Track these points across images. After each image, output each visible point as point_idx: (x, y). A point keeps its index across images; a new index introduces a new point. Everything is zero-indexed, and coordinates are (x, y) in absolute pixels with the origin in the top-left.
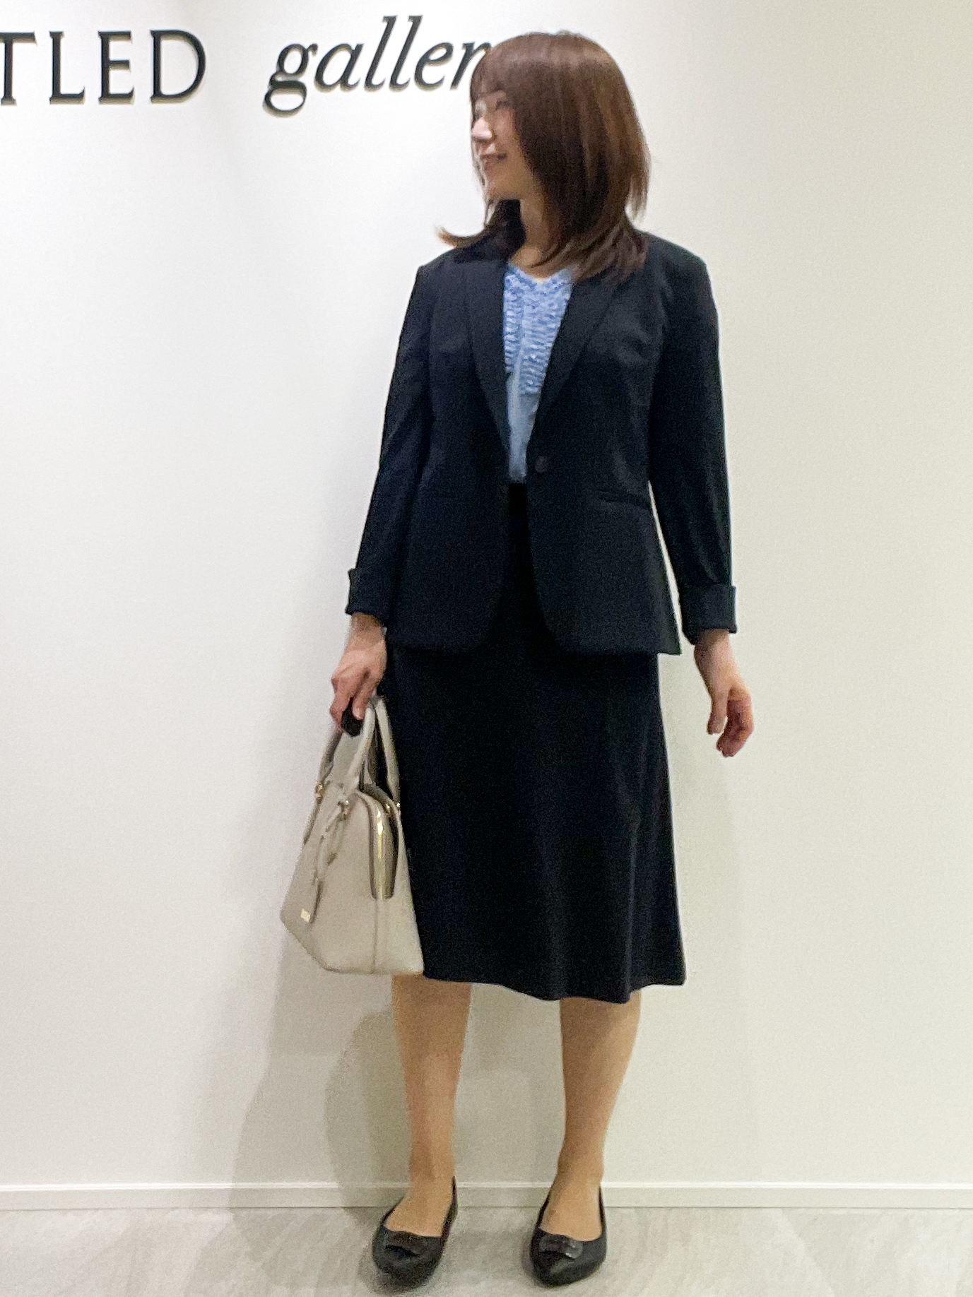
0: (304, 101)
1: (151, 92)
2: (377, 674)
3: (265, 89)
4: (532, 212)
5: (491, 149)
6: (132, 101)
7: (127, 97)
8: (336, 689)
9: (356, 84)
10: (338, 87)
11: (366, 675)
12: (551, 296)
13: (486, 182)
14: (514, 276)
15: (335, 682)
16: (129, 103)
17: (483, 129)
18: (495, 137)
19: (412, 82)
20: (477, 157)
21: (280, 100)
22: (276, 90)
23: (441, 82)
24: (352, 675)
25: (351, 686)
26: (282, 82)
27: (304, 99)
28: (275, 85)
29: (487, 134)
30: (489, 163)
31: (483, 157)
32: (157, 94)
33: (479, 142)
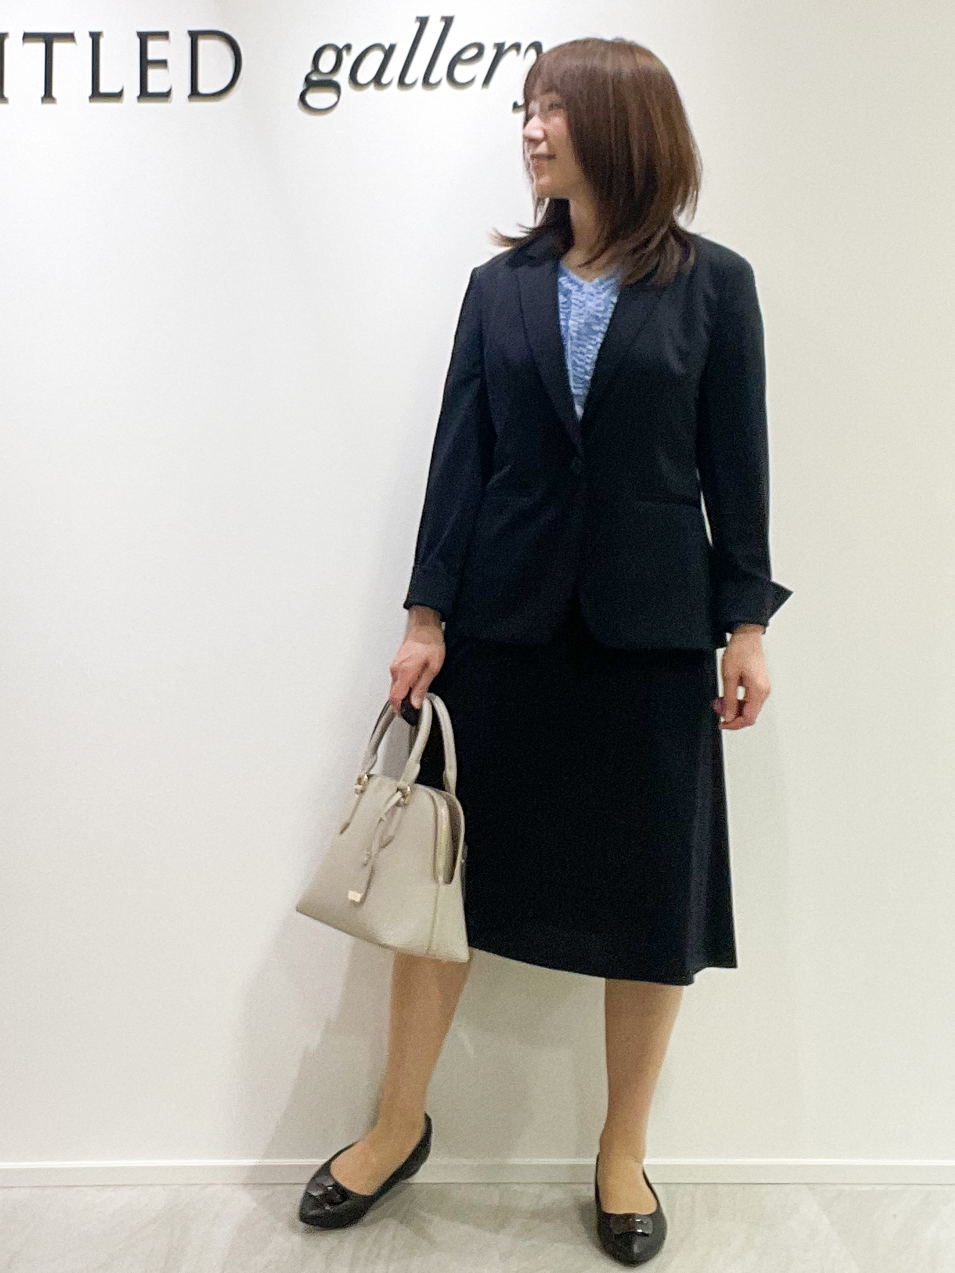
0: (338, 99)
1: (188, 91)
2: (436, 665)
3: (301, 87)
4: (582, 213)
5: (543, 148)
6: (170, 99)
7: (166, 96)
8: (395, 680)
9: (389, 83)
10: (372, 86)
11: (426, 665)
12: (599, 296)
13: (535, 181)
14: (564, 278)
15: (394, 672)
16: (166, 101)
17: (536, 128)
18: (546, 137)
19: (445, 82)
20: (528, 156)
21: (315, 99)
22: (311, 90)
23: (472, 81)
24: (413, 665)
25: (410, 676)
26: (316, 81)
27: (339, 97)
28: (310, 84)
29: (538, 134)
30: (538, 162)
31: (533, 157)
32: (195, 93)
33: (531, 141)
